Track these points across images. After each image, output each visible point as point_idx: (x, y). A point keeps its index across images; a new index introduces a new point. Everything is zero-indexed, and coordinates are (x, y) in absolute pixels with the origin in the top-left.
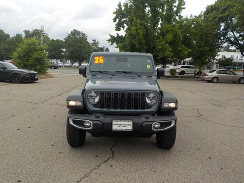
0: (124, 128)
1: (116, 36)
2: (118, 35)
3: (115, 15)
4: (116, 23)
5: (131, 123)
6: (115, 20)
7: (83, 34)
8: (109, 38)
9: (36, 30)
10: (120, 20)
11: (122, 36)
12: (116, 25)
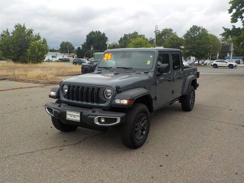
0: (74, 118)
1: (231, 29)
2: (234, 27)
3: (231, 5)
4: (232, 14)
5: (79, 114)
6: (230, 11)
7: (204, 30)
8: (223, 31)
9: (165, 29)
10: (238, 10)
11: (239, 28)
12: (232, 16)
